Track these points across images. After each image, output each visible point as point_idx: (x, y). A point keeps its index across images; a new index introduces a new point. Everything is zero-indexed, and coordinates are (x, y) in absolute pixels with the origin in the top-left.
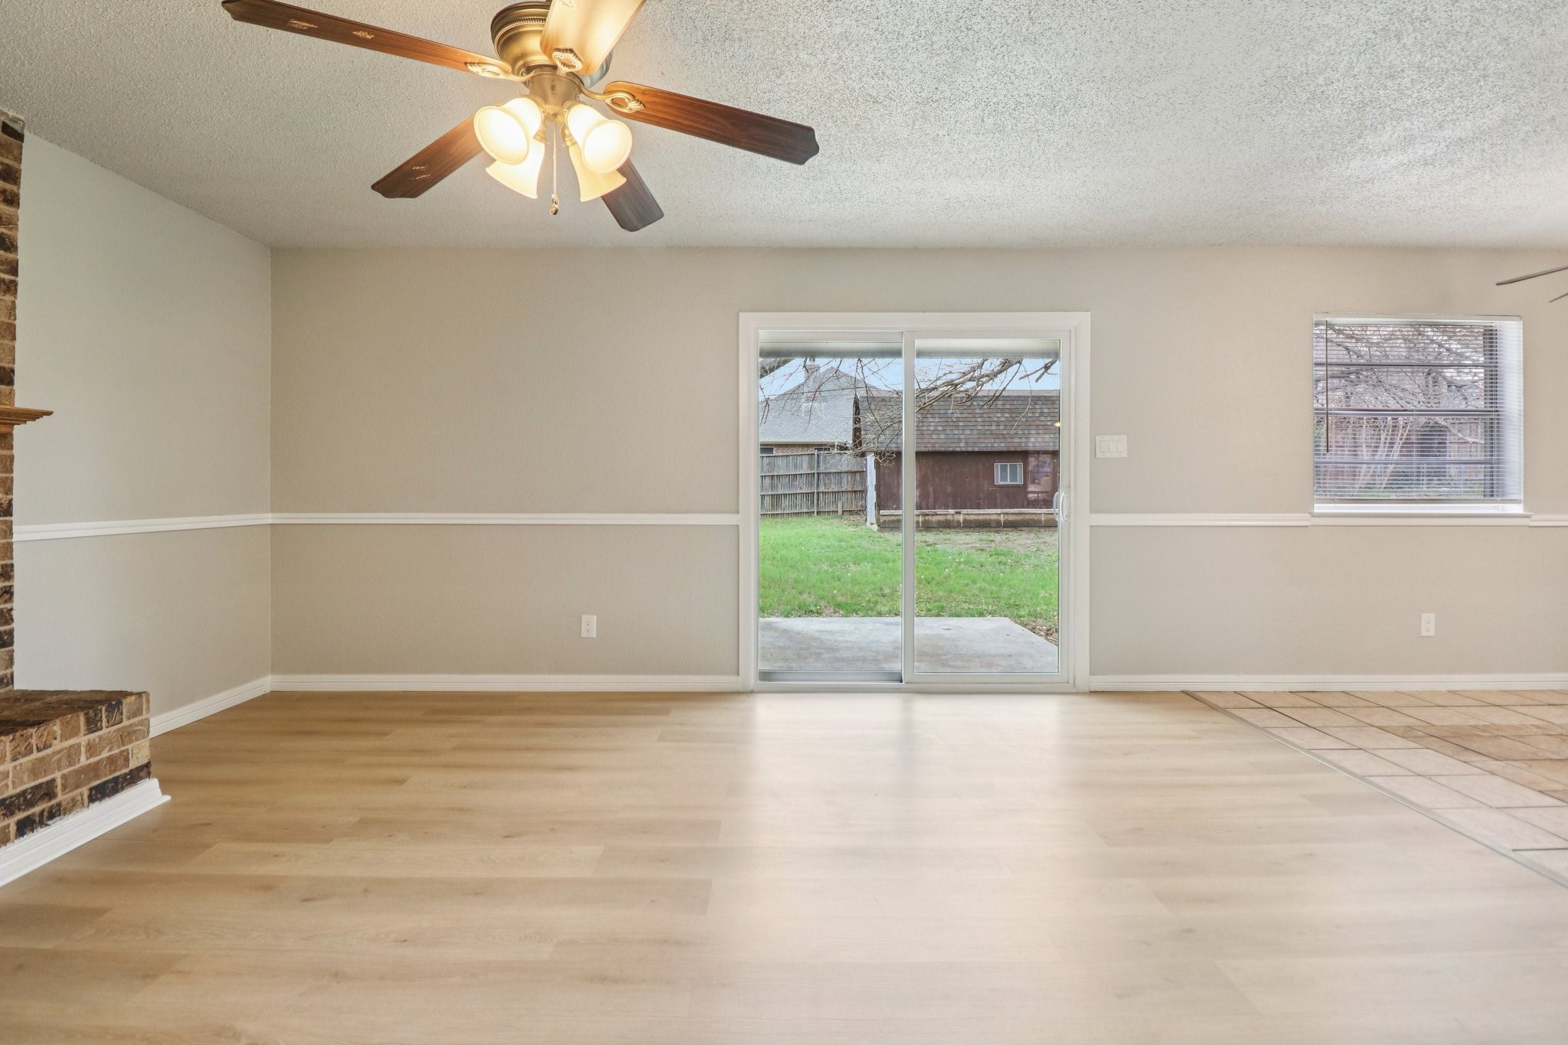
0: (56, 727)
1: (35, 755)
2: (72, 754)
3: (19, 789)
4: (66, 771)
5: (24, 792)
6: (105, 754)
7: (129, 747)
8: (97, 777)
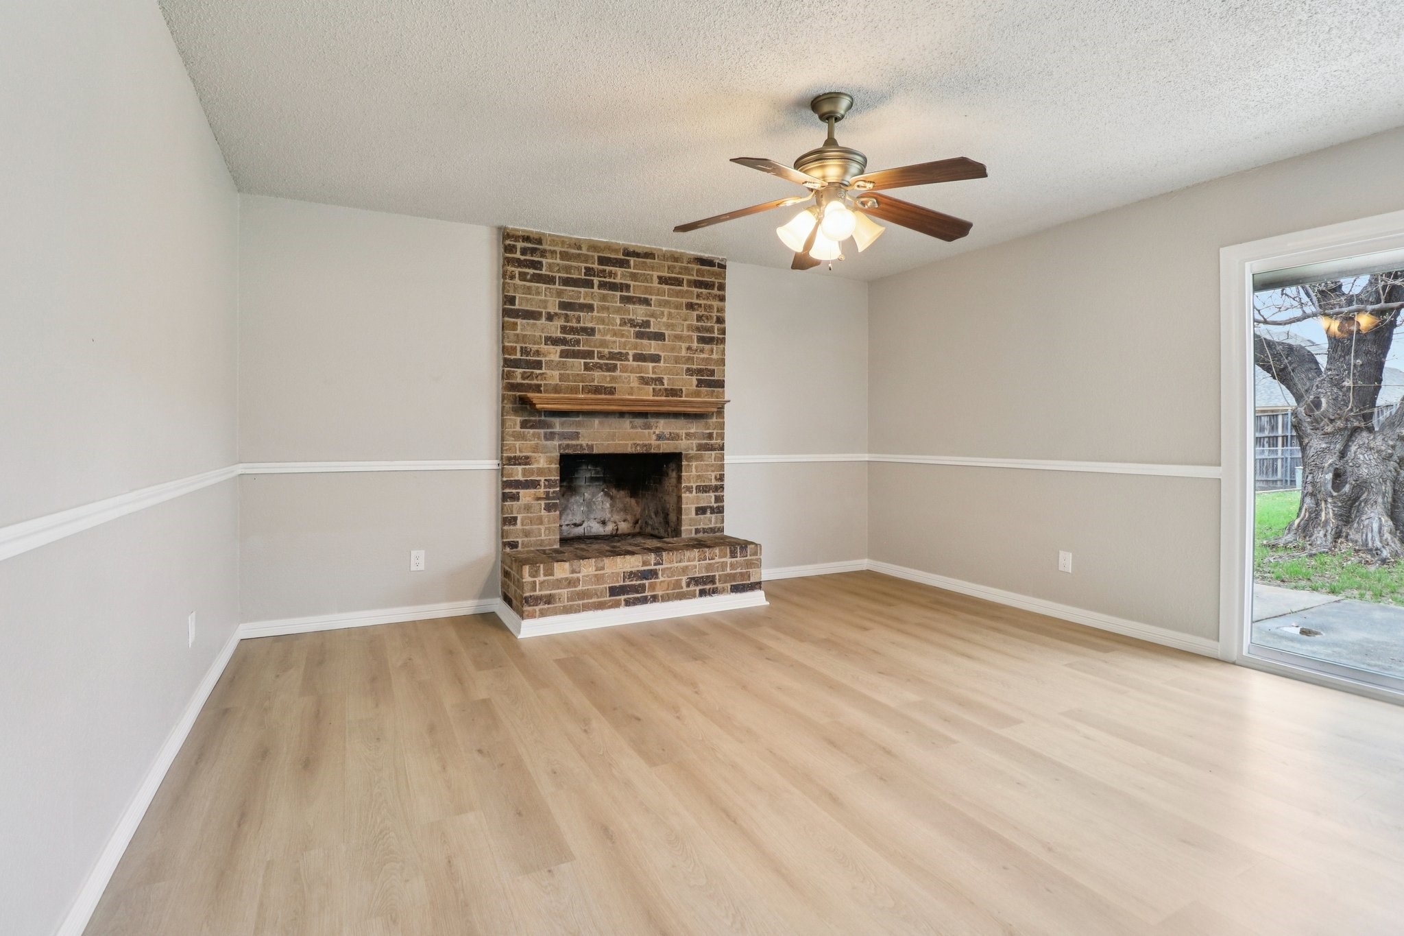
0: (717, 551)
1: (708, 561)
2: (724, 565)
3: (700, 575)
4: (721, 573)
5: (703, 577)
6: (739, 570)
7: (751, 570)
8: (735, 581)
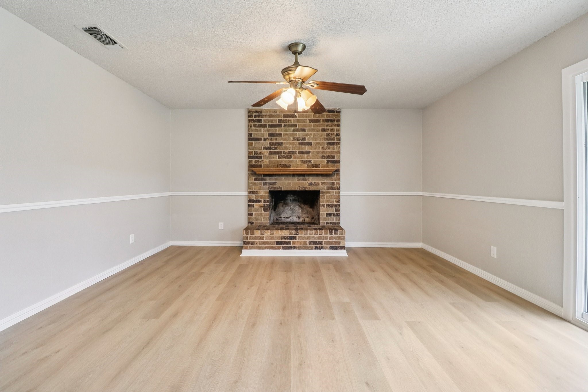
2: (326, 238)
4: (325, 241)
6: (334, 240)
7: (340, 241)
8: (332, 245)
